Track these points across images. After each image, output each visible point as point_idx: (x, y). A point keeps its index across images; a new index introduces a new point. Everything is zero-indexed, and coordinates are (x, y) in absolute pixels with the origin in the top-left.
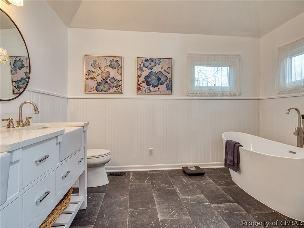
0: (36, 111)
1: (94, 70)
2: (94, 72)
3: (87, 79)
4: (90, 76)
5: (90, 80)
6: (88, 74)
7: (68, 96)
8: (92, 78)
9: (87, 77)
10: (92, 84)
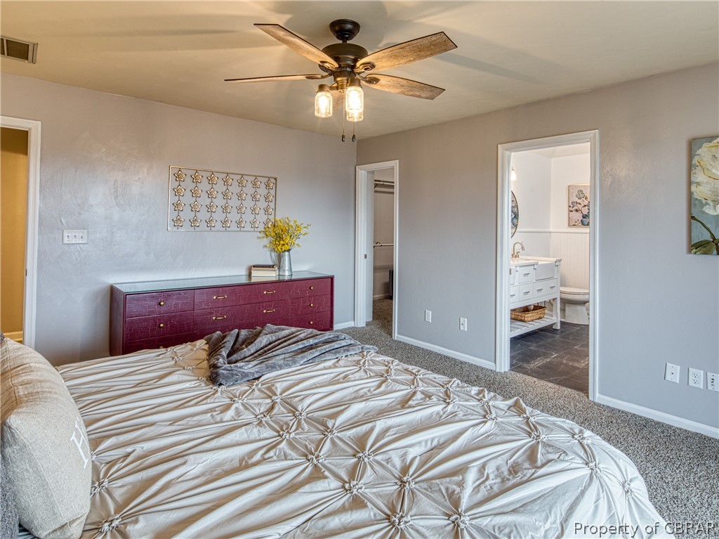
0: (523, 248)
1: (579, 201)
2: (580, 204)
3: (571, 211)
4: (574, 208)
5: (574, 213)
6: (572, 206)
7: (551, 230)
8: (577, 211)
9: (571, 209)
10: (578, 216)
